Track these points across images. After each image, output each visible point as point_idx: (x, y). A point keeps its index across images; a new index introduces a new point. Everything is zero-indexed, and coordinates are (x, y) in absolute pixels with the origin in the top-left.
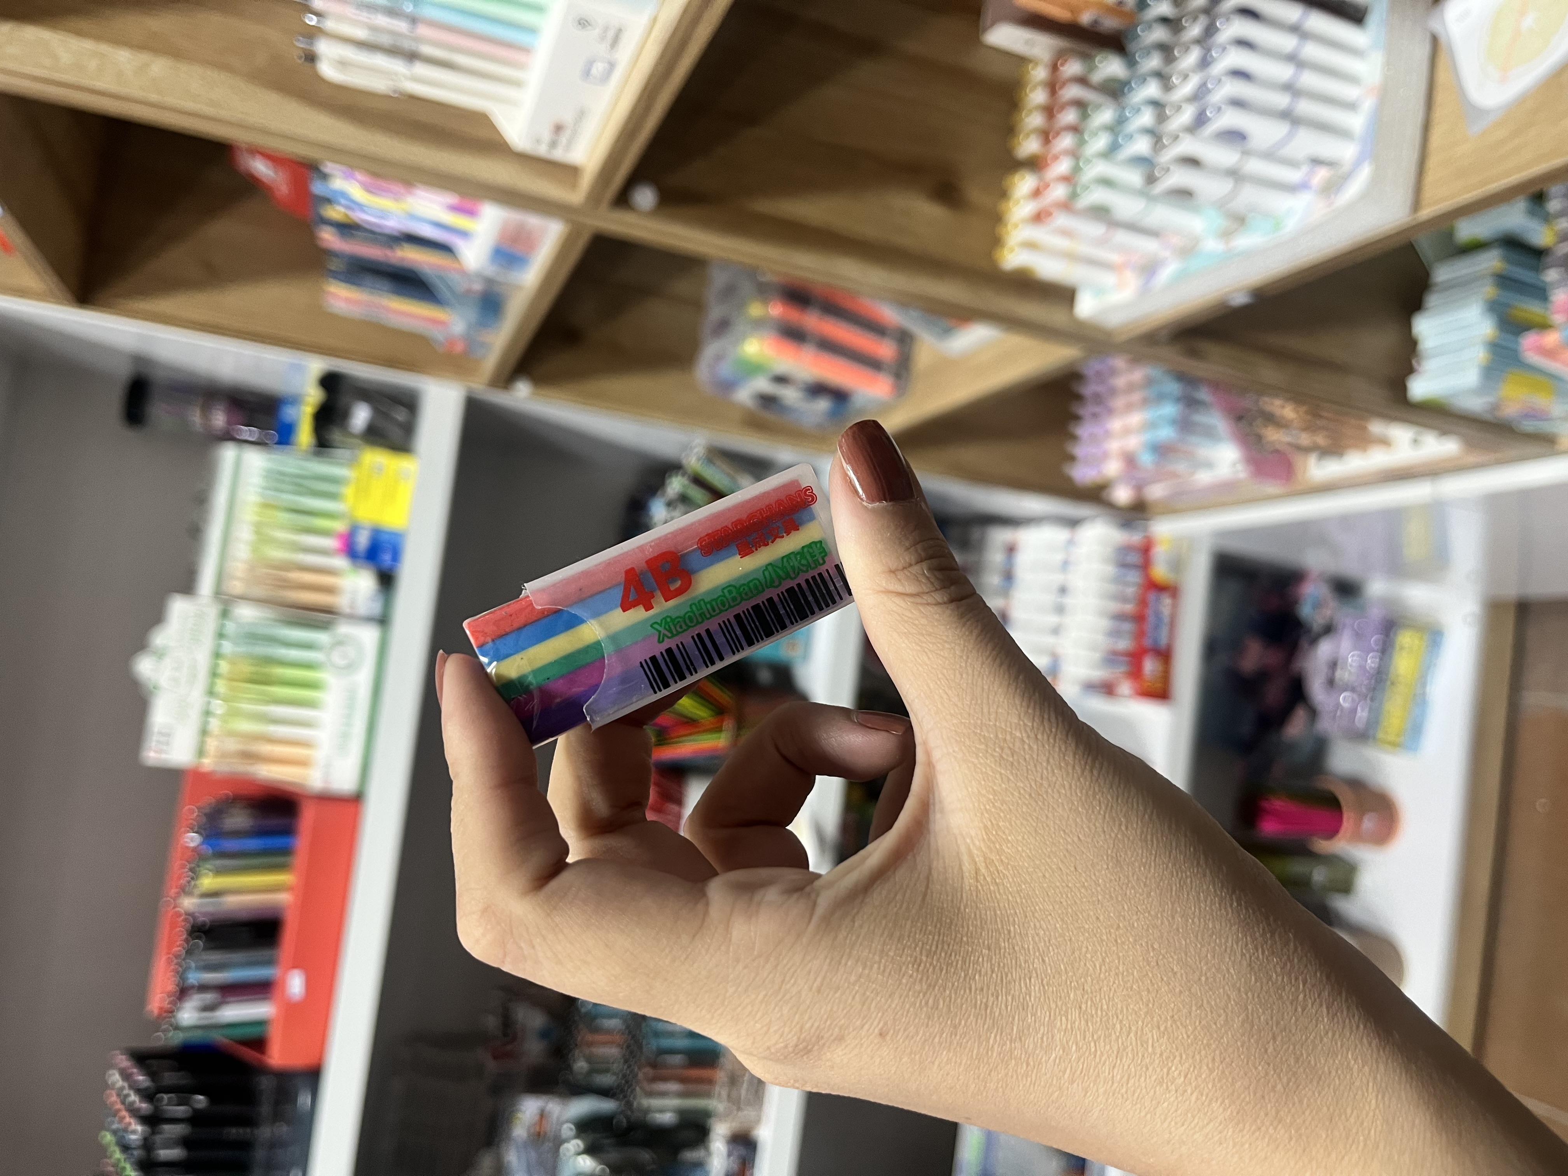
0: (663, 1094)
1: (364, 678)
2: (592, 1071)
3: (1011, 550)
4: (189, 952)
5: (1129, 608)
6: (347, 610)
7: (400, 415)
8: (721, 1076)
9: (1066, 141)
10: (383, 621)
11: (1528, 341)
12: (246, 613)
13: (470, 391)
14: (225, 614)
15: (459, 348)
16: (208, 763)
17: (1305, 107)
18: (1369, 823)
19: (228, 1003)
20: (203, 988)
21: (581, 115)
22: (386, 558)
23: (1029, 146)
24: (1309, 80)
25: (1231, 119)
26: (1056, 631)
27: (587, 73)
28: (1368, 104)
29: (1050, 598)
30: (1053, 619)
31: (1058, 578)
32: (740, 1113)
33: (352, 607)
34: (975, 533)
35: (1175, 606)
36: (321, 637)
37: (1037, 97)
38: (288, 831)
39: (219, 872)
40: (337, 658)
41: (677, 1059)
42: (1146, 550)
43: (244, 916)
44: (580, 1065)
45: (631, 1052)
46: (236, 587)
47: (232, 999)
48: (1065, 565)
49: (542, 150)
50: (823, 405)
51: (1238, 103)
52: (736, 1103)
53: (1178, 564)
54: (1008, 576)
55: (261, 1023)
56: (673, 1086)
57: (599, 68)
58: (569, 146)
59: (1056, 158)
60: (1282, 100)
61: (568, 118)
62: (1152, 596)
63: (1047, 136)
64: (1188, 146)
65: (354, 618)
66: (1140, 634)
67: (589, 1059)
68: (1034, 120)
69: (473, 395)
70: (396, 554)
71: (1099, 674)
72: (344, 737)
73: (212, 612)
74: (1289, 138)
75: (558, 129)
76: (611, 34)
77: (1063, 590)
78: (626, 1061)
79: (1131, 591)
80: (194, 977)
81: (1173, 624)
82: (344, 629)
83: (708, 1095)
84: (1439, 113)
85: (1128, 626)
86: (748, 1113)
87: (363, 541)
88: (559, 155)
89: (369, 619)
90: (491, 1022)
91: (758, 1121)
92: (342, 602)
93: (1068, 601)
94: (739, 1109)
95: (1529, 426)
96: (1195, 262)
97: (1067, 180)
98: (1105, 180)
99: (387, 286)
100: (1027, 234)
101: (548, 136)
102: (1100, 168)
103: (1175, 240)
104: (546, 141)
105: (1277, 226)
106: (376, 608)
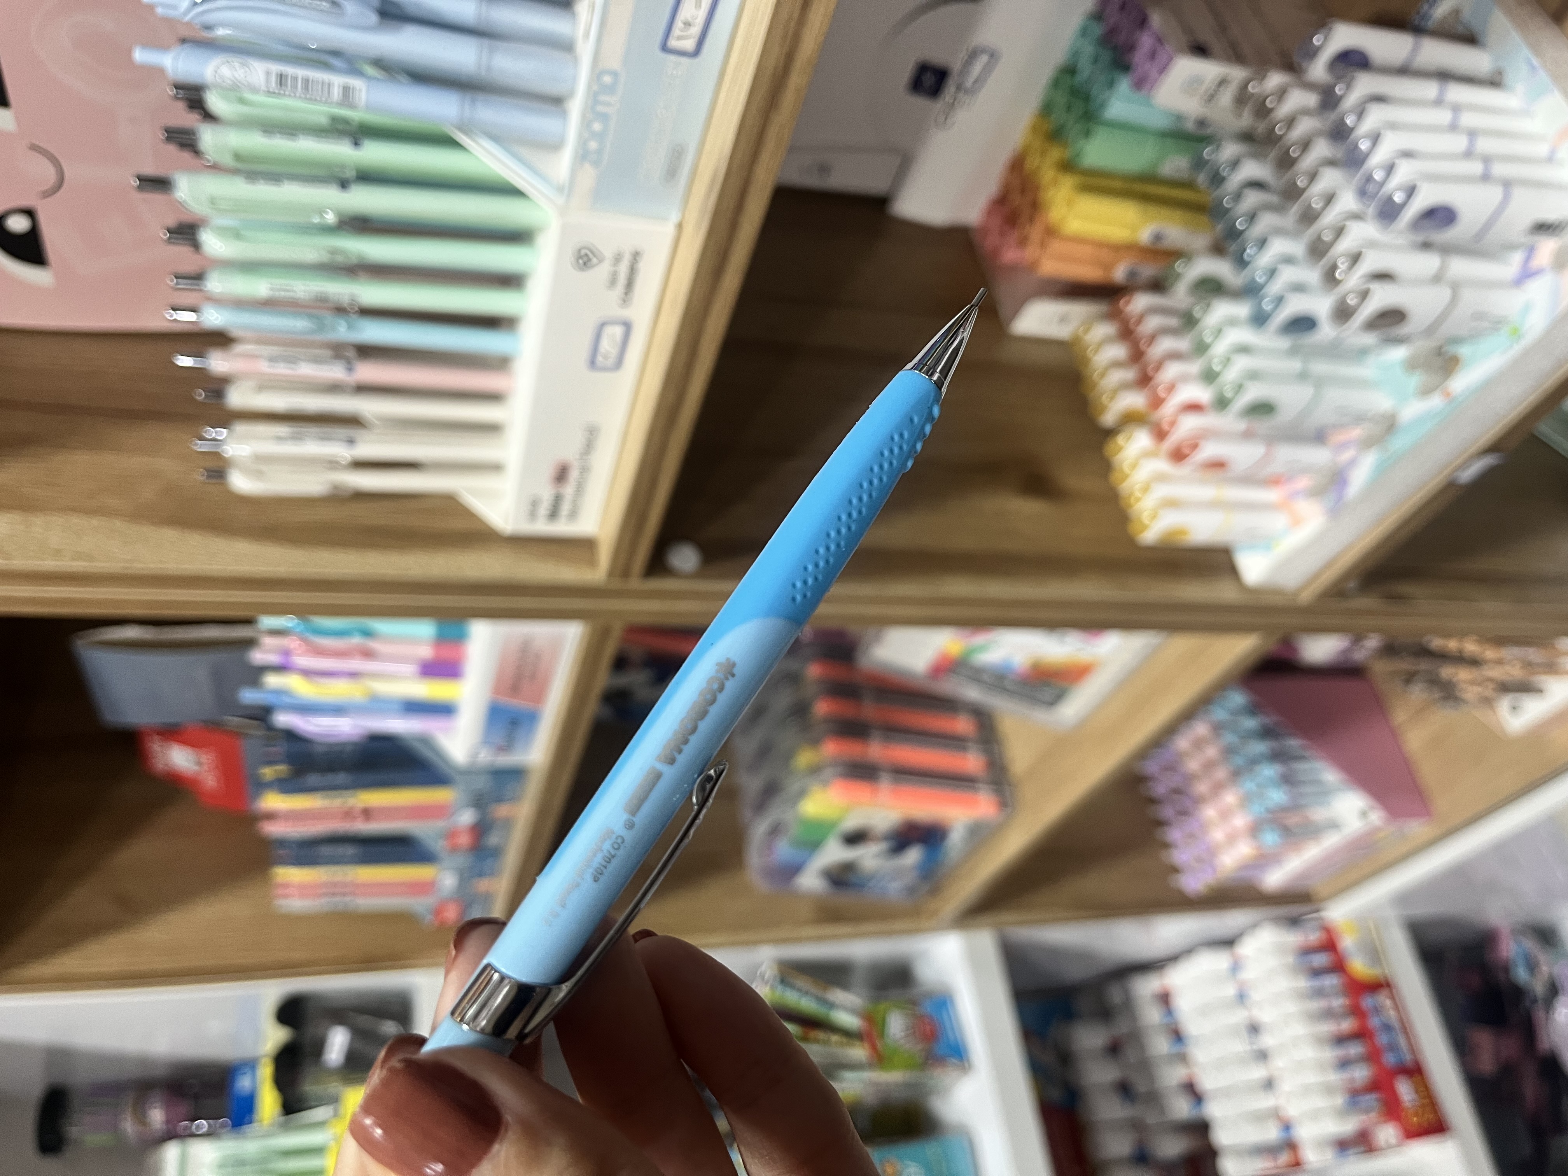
3: (1165, 999)
5: (1347, 1025)
9: (1176, 370)
21: (592, 435)
23: (1121, 406)
25: (1429, 196)
26: (1269, 1084)
27: (594, 356)
29: (1241, 1046)
30: (1258, 1073)
31: (1239, 1016)
34: (1115, 995)
35: (1398, 1007)
37: (1108, 356)
42: (1329, 945)
48: (1241, 998)
50: (913, 856)
53: (1375, 954)
54: (1177, 1035)
57: (608, 346)
58: (575, 507)
59: (1170, 390)
60: (1470, 167)
61: (570, 454)
62: (1367, 1002)
63: (1143, 379)
64: (1375, 260)
66: (1373, 1056)
68: (1116, 379)
71: (1348, 1126)
75: (561, 475)
76: (624, 268)
77: (1254, 1029)
79: (1339, 1002)
81: (1406, 1029)
85: (1355, 1049)
93: (1267, 1041)
96: (1399, 443)
97: (1194, 407)
98: (1254, 375)
99: (350, 850)
100: (1161, 491)
101: (546, 494)
102: (1241, 364)
103: (1356, 433)
104: (544, 510)
105: (1516, 334)
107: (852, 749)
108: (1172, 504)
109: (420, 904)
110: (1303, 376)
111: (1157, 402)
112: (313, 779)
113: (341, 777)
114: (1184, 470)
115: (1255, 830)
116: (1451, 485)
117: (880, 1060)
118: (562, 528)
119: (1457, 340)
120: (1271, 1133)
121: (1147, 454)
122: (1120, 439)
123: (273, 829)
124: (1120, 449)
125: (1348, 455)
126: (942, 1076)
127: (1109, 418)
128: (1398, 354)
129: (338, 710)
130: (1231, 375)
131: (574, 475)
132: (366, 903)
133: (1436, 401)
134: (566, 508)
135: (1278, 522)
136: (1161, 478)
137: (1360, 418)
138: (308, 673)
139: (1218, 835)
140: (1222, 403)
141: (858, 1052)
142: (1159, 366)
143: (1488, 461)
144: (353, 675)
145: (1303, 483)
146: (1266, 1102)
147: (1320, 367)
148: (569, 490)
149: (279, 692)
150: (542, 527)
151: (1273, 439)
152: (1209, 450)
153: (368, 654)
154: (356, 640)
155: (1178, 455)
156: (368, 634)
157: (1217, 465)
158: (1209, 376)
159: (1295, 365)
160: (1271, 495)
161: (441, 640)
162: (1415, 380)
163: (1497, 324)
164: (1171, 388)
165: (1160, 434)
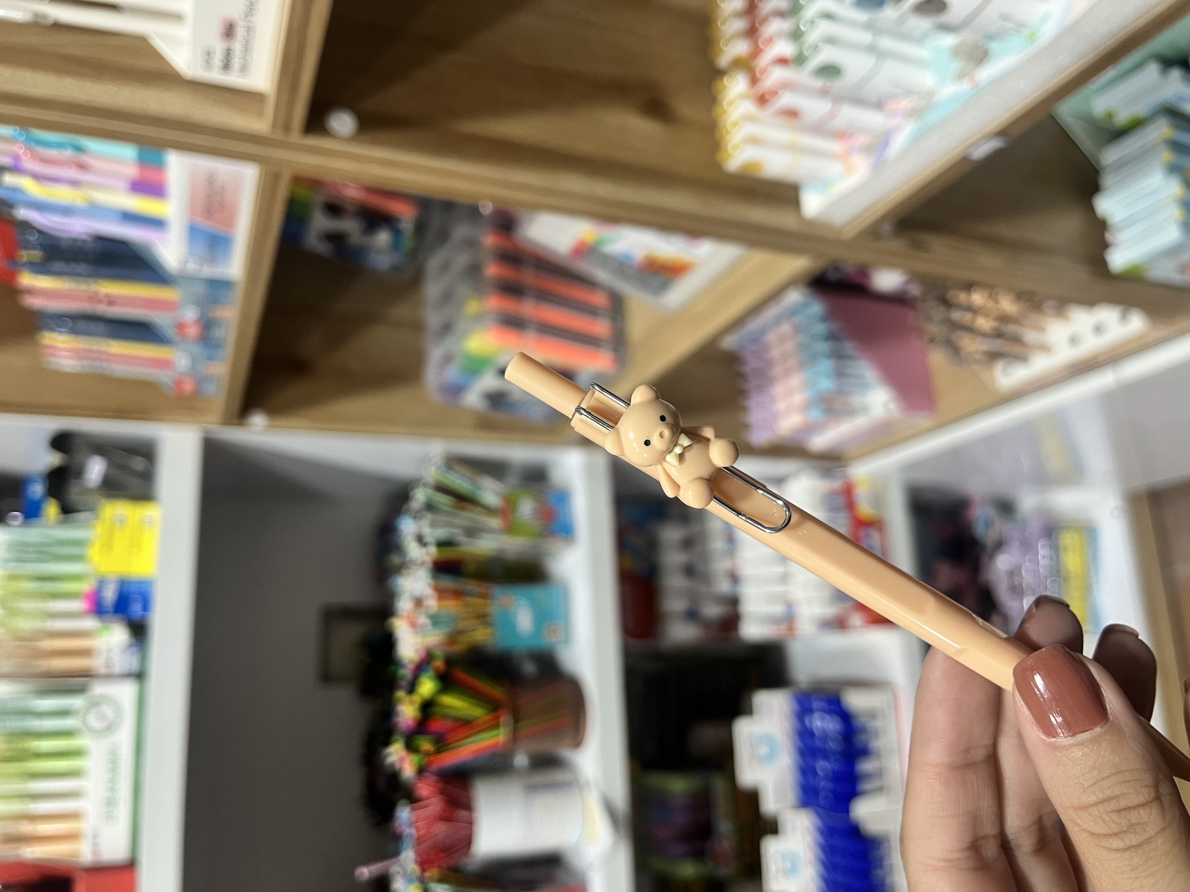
1: (125, 737)
9: (774, 26)
10: (139, 675)
13: (206, 431)
22: (136, 609)
26: (784, 579)
30: (778, 570)
33: (107, 666)
35: (883, 538)
42: (848, 492)
53: (878, 500)
62: (862, 532)
65: (110, 677)
68: (732, 26)
69: (209, 437)
70: (146, 603)
72: (110, 803)
75: (229, 31)
82: (99, 689)
89: (126, 676)
96: (932, 117)
97: (783, 61)
98: (831, 40)
99: (101, 327)
100: (748, 129)
101: (219, 46)
102: (824, 28)
103: (905, 104)
104: (217, 60)
105: (1032, 38)
106: (131, 662)
107: (510, 305)
108: (754, 141)
109: (164, 377)
110: (871, 49)
111: (756, 52)
112: (58, 266)
113: (82, 267)
114: (766, 113)
115: (807, 407)
116: (964, 160)
117: (510, 529)
118: (233, 79)
119: (990, 37)
120: (778, 609)
121: (743, 97)
122: (726, 80)
123: (35, 302)
124: (725, 87)
125: (896, 121)
126: (553, 545)
127: (724, 60)
128: (949, 41)
129: (66, 211)
130: (813, 37)
131: (240, 32)
132: (119, 370)
133: (964, 86)
134: (236, 62)
135: (835, 168)
136: (750, 118)
137: (908, 92)
138: (38, 177)
139: (781, 406)
140: (800, 60)
141: (495, 523)
142: (765, 20)
143: (995, 144)
144: (74, 183)
145: (862, 140)
146: (779, 589)
147: (886, 43)
148: (237, 46)
149: (15, 190)
150: (216, 76)
151: (839, 99)
152: (786, 100)
153: (82, 167)
154: (68, 153)
155: (762, 100)
156: (79, 149)
157: (792, 114)
158: (796, 35)
159: (866, 37)
160: (835, 147)
161: (142, 162)
162: (956, 65)
163: (1020, 26)
164: (770, 40)
165: (754, 81)
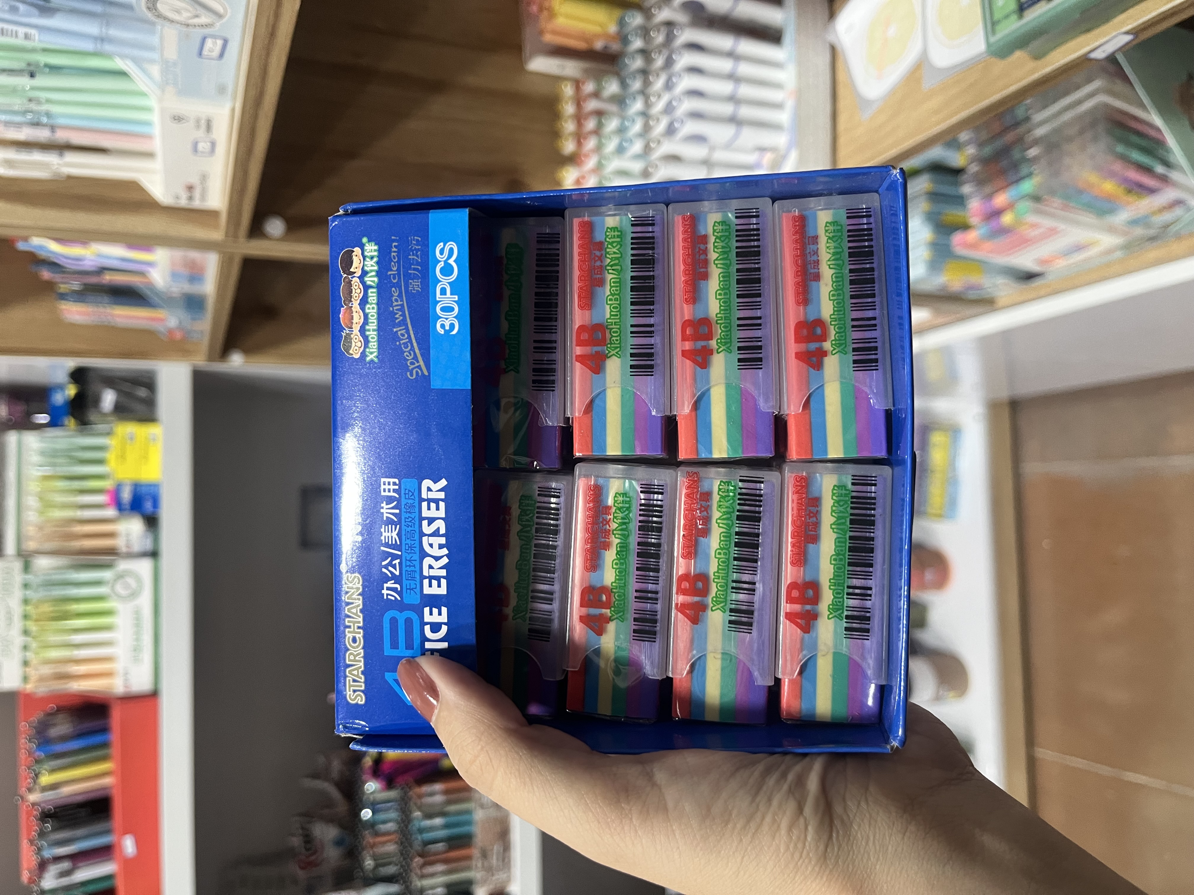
0: (432, 875)
1: (145, 600)
2: (377, 866)
4: (42, 834)
6: (124, 549)
7: (142, 392)
8: (475, 852)
9: (591, 143)
10: (154, 554)
11: (957, 238)
12: (43, 563)
13: (194, 366)
14: (27, 568)
15: (178, 335)
16: (29, 687)
17: (745, 112)
18: (929, 575)
19: (78, 868)
20: (57, 859)
21: (204, 178)
22: (148, 506)
23: (569, 147)
24: (745, 91)
25: (691, 127)
27: (195, 149)
28: (790, 104)
32: (494, 878)
33: (128, 546)
36: (106, 575)
37: (569, 109)
38: (105, 730)
39: (53, 771)
40: (119, 588)
41: (440, 846)
43: (80, 799)
44: (369, 863)
45: (405, 847)
46: (31, 545)
47: (80, 864)
49: (183, 202)
51: (697, 115)
52: (490, 870)
55: (109, 877)
56: (440, 868)
57: (203, 146)
58: (203, 197)
59: (587, 156)
60: (727, 109)
61: (194, 180)
63: (579, 137)
64: (667, 147)
65: (130, 555)
67: (375, 858)
68: (569, 127)
69: (197, 369)
70: (156, 501)
72: (137, 649)
73: (17, 565)
74: (736, 136)
75: (190, 188)
76: (203, 123)
78: (402, 854)
80: (48, 853)
82: (123, 565)
83: (468, 868)
84: (842, 104)
86: (501, 876)
87: (126, 496)
88: (197, 204)
89: (144, 554)
90: (296, 841)
91: (509, 880)
92: (120, 543)
94: (493, 875)
95: (972, 295)
101: (184, 193)
106: (148, 545)
109: (159, 327)
131: (198, 188)
132: (122, 323)
134: (196, 199)
148: (197, 194)
150: (185, 204)
